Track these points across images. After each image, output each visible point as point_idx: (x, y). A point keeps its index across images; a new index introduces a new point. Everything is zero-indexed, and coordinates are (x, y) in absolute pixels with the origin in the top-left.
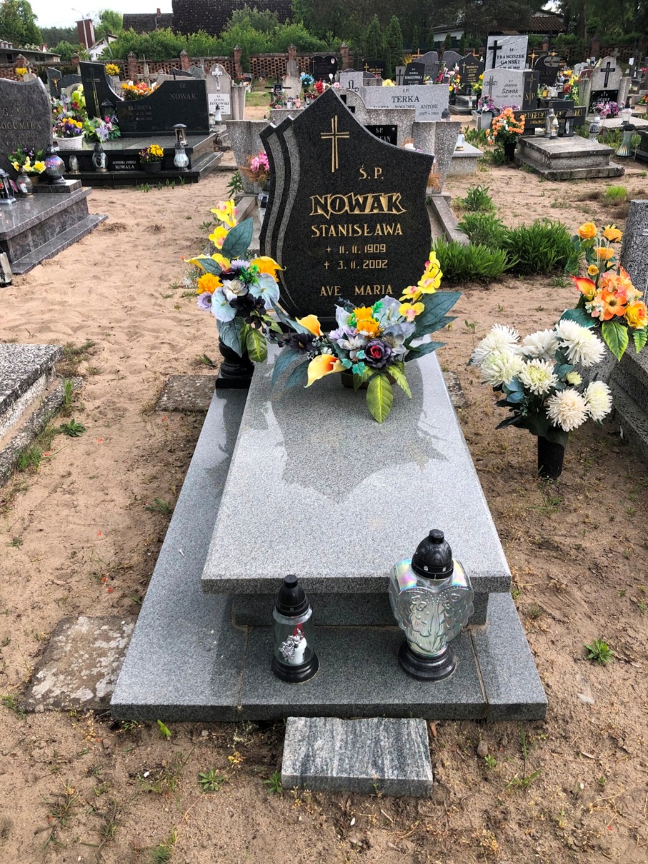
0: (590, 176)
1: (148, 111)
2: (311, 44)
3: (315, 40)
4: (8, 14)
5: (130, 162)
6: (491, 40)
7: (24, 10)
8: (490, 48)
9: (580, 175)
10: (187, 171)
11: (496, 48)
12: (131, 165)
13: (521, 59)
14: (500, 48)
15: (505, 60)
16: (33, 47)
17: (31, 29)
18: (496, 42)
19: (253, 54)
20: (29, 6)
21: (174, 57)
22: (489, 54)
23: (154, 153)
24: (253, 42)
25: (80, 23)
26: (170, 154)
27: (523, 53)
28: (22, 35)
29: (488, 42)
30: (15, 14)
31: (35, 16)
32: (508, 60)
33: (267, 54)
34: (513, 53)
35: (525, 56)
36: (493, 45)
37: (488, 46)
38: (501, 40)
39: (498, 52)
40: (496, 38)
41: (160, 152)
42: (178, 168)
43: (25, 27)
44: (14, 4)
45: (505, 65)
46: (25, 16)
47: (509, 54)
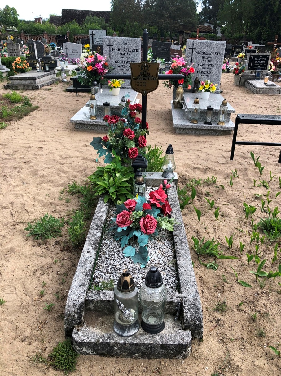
0: (24, 88)
4: (6, 14)
6: (90, 31)
7: (14, 12)
8: (90, 35)
9: (20, 88)
11: (93, 35)
15: (97, 40)
16: (13, 28)
17: (16, 20)
18: (92, 32)
20: (16, 10)
21: (41, 34)
22: (91, 37)
25: (36, 19)
28: (12, 23)
30: (9, 14)
31: (18, 15)
32: (99, 40)
34: (101, 37)
36: (91, 33)
38: (95, 31)
39: (94, 36)
40: (92, 30)
43: (14, 19)
44: (9, 9)
45: (98, 42)
46: (14, 15)
47: (99, 37)
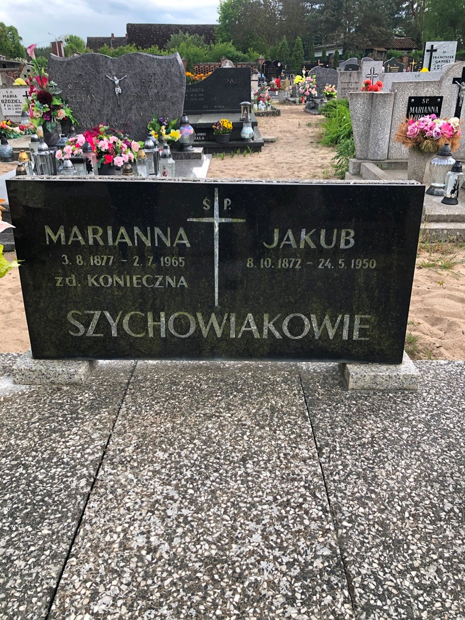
1: (201, 93)
2: (237, 56)
3: (240, 54)
4: (1, 36)
5: (201, 134)
6: (428, 45)
7: (13, 34)
8: (428, 51)
10: (252, 141)
11: (432, 50)
12: (201, 137)
13: (451, 59)
14: (436, 50)
15: (439, 60)
16: (20, 60)
17: (18, 47)
18: (432, 46)
19: (195, 63)
20: (16, 30)
22: (427, 56)
23: (226, 126)
24: (196, 55)
25: (53, 44)
26: (238, 127)
27: (452, 55)
28: (11, 51)
29: (426, 46)
30: (6, 36)
31: (21, 38)
32: (441, 59)
33: (205, 63)
34: (445, 55)
35: (454, 57)
36: (430, 49)
37: (426, 49)
38: (436, 45)
39: (434, 54)
40: (432, 43)
41: (230, 126)
42: (244, 139)
43: (14, 46)
44: (5, 29)
45: (439, 64)
46: (13, 38)
47: (442, 55)
